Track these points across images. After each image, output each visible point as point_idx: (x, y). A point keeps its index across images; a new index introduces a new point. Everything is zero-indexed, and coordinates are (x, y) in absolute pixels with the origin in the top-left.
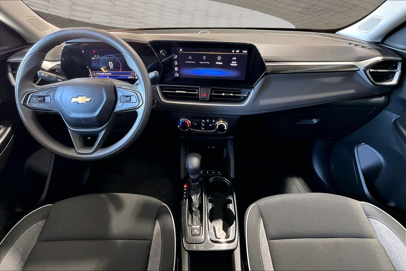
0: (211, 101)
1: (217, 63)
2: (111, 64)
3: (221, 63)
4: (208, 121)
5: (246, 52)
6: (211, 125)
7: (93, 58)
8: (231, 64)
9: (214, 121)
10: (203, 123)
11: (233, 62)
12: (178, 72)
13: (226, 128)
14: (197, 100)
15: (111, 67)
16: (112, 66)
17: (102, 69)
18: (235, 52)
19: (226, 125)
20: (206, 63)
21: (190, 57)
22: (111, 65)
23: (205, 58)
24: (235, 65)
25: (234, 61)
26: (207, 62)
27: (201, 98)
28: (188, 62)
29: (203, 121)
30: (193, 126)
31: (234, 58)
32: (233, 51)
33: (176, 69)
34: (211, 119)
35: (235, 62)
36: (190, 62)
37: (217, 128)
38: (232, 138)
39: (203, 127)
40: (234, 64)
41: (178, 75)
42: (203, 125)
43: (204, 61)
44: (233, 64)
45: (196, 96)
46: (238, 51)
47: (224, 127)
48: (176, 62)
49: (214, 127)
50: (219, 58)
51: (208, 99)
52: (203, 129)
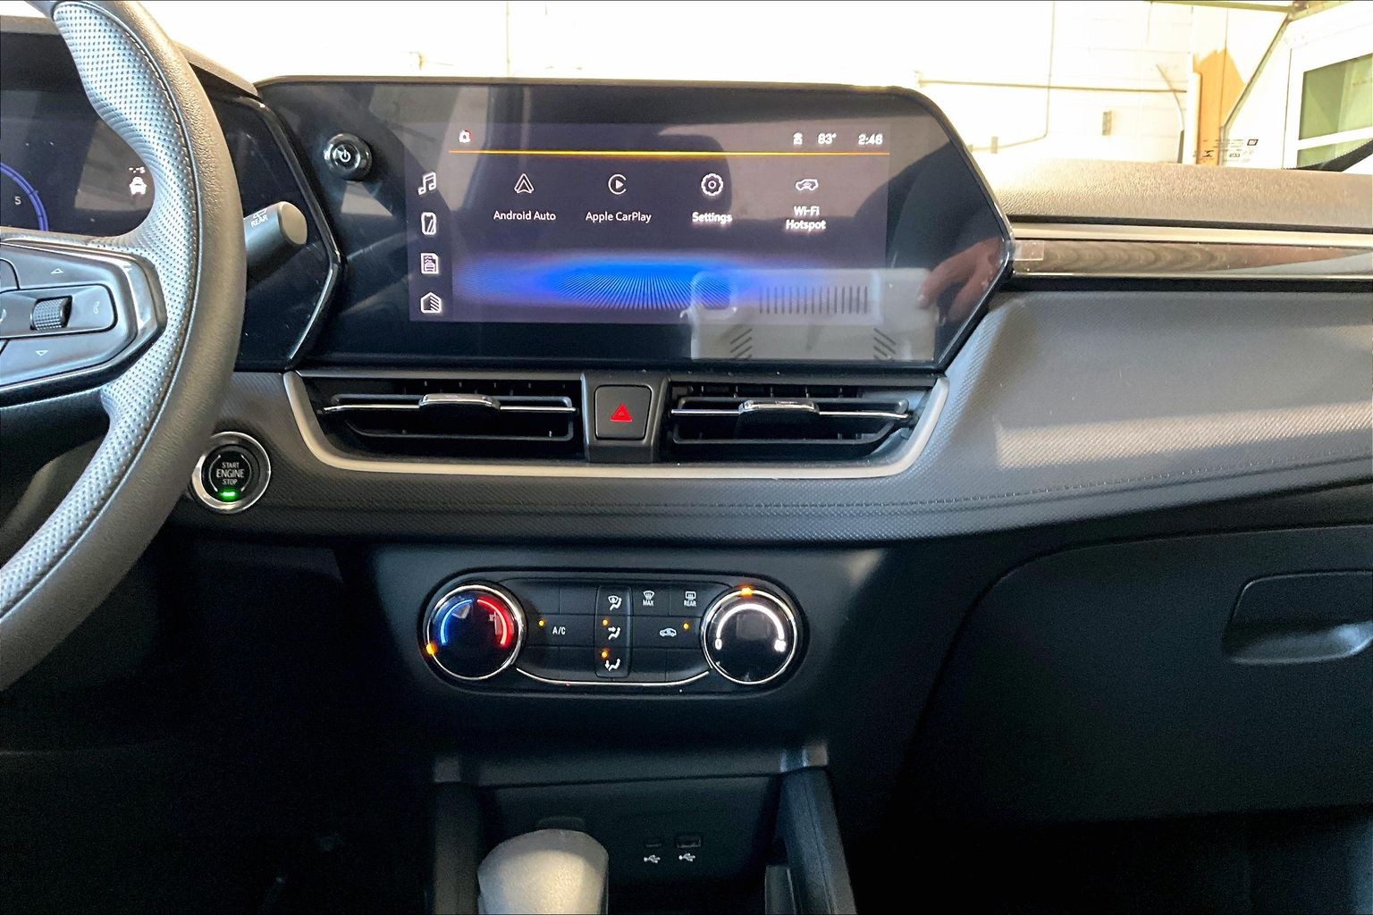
0: (667, 453)
1: (698, 218)
3: (725, 219)
4: (648, 599)
5: (878, 140)
6: (669, 632)
8: (791, 225)
9: (689, 599)
10: (617, 618)
11: (800, 211)
12: (441, 285)
13: (780, 646)
14: (573, 452)
18: (810, 143)
19: (784, 618)
20: (625, 218)
21: (522, 185)
23: (619, 185)
24: (810, 227)
25: (807, 200)
26: (635, 215)
27: (599, 438)
28: (511, 216)
29: (615, 602)
30: (537, 648)
31: (807, 185)
32: (798, 139)
33: (430, 265)
34: (669, 589)
35: (815, 210)
36: (520, 217)
37: (719, 645)
38: (824, 768)
39: (616, 650)
40: (807, 219)
41: (438, 308)
42: (615, 633)
43: (613, 205)
44: (798, 220)
45: (565, 433)
46: (825, 139)
47: (774, 635)
48: (428, 220)
49: (692, 644)
50: (711, 185)
51: (644, 441)
52: (616, 667)
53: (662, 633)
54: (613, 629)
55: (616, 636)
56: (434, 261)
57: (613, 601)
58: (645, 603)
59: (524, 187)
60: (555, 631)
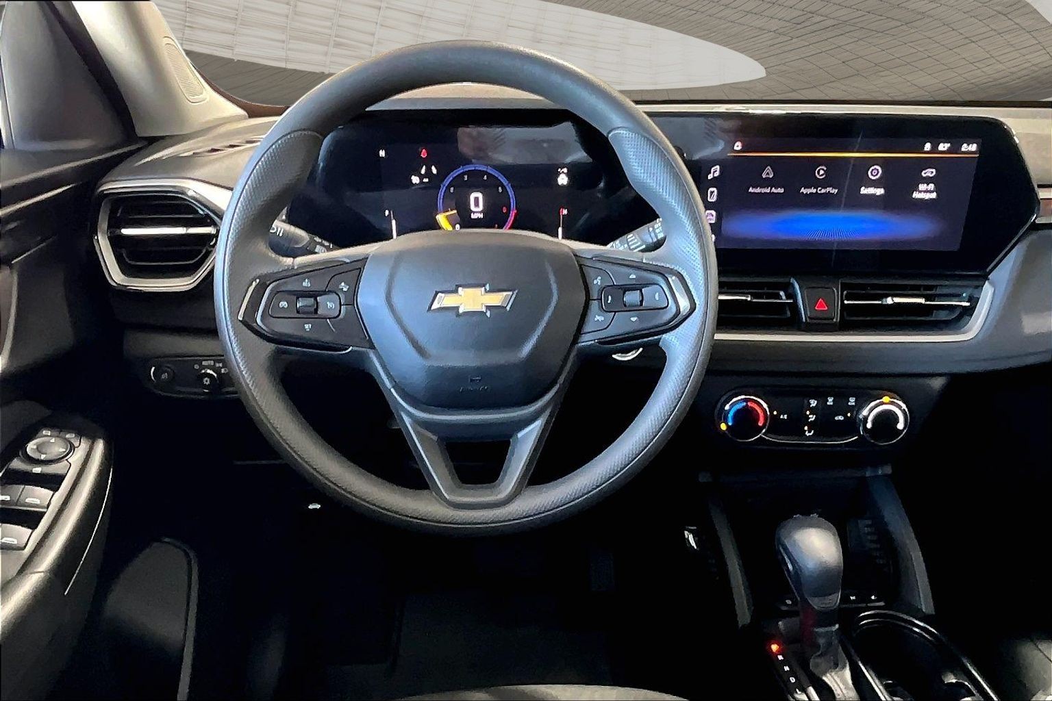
0: (845, 326)
1: (864, 191)
2: (477, 199)
3: (880, 191)
4: (830, 401)
5: (973, 147)
6: (841, 418)
7: (415, 180)
8: (916, 195)
9: (852, 401)
11: (922, 187)
12: (716, 228)
13: (900, 426)
14: (792, 323)
15: (474, 212)
16: (481, 208)
17: (441, 219)
18: (934, 149)
19: (904, 411)
20: (823, 191)
21: (768, 173)
22: (477, 204)
23: (822, 172)
24: (927, 196)
25: (928, 181)
26: (829, 189)
27: (810, 318)
28: (758, 190)
29: (813, 403)
30: (775, 425)
31: (929, 173)
32: (928, 147)
33: (710, 217)
34: (841, 396)
35: (931, 186)
36: (764, 190)
37: (869, 425)
38: (890, 475)
39: (812, 426)
40: (926, 191)
42: (812, 418)
43: (817, 183)
44: (920, 192)
46: (943, 147)
47: (896, 420)
48: (712, 192)
49: (852, 425)
50: (875, 172)
51: (834, 320)
52: (811, 434)
53: (836, 418)
54: (811, 416)
55: (813, 419)
56: (713, 216)
57: (812, 402)
58: (828, 403)
59: (768, 174)
60: (782, 417)
